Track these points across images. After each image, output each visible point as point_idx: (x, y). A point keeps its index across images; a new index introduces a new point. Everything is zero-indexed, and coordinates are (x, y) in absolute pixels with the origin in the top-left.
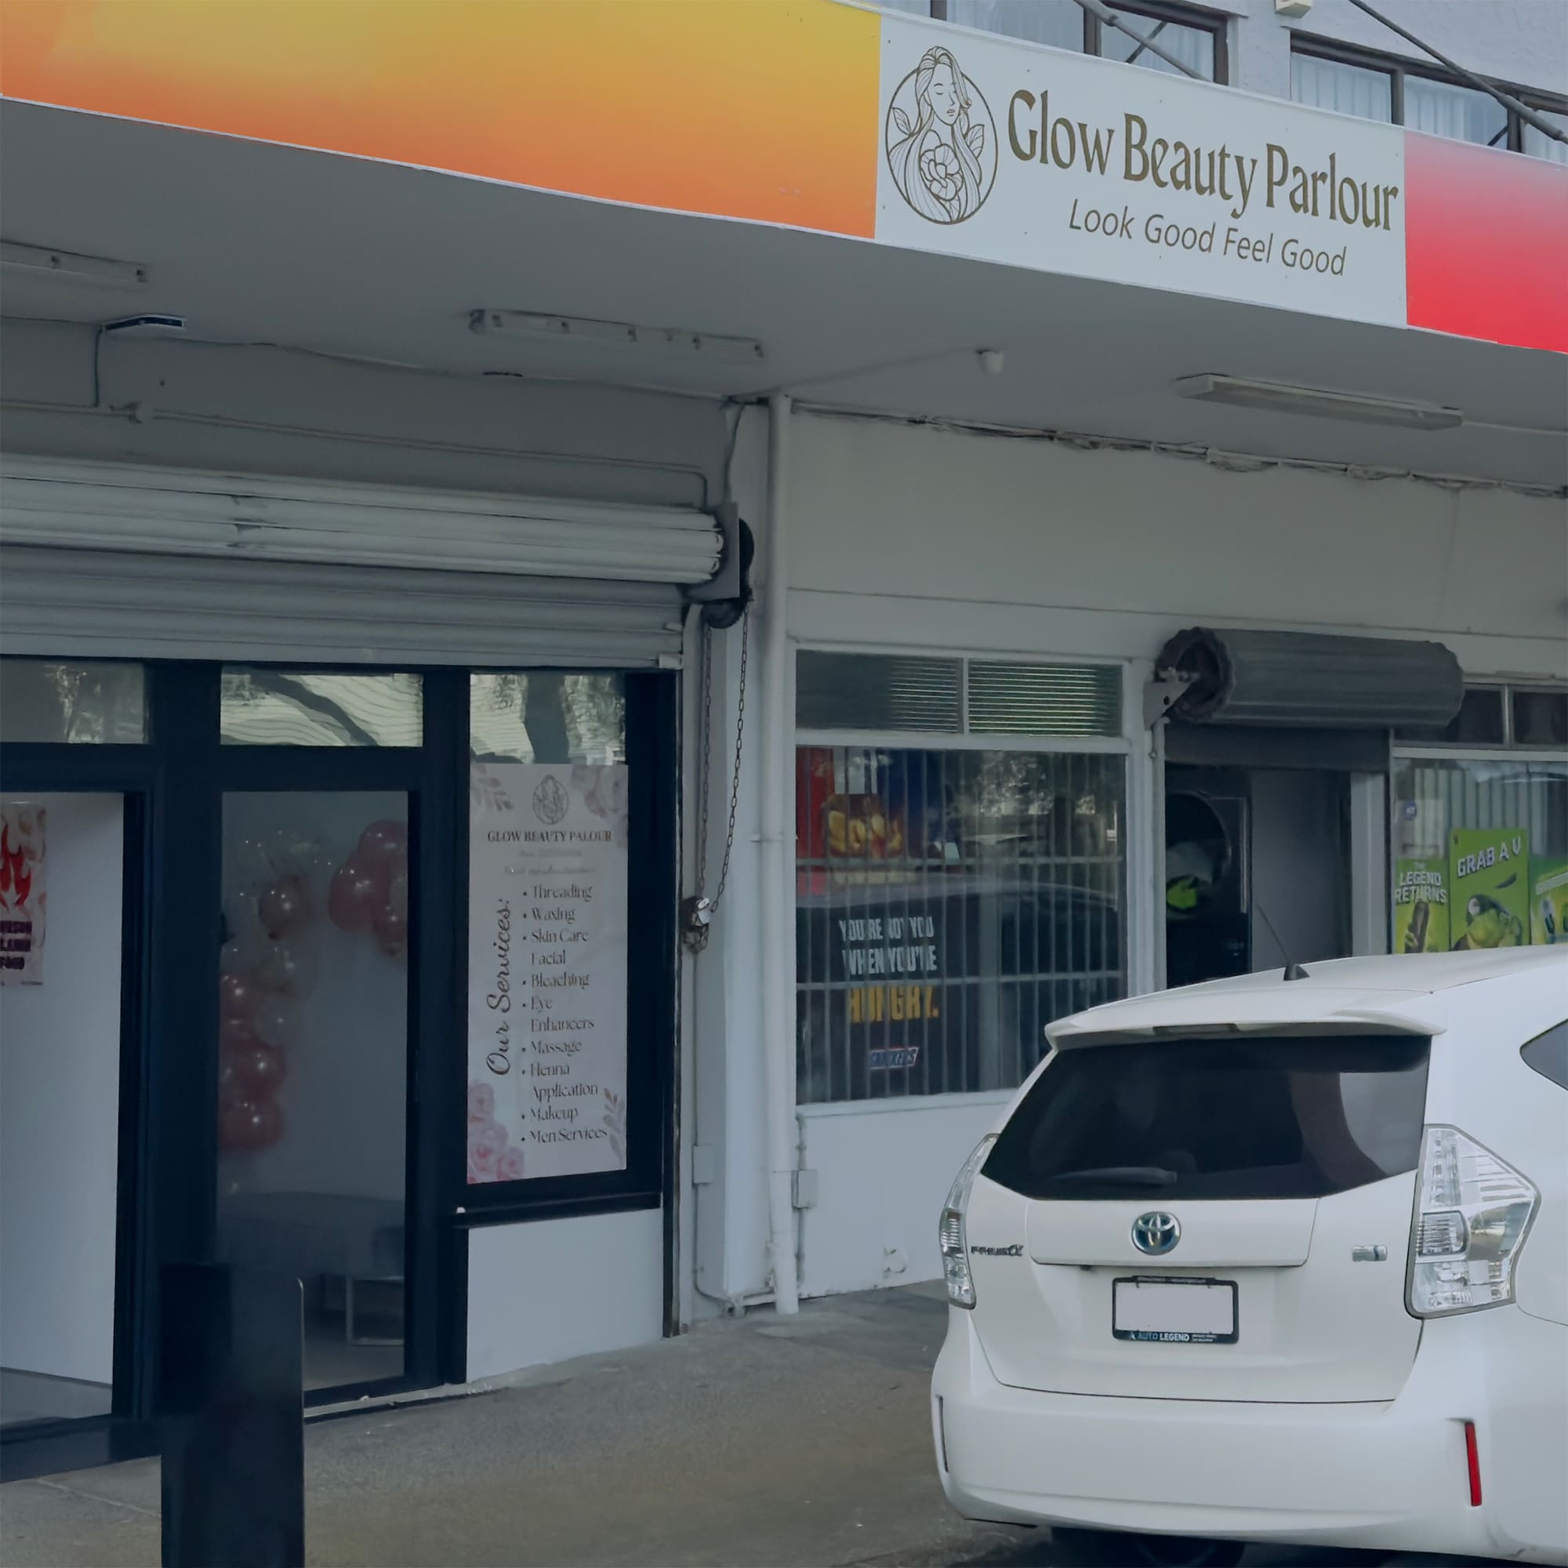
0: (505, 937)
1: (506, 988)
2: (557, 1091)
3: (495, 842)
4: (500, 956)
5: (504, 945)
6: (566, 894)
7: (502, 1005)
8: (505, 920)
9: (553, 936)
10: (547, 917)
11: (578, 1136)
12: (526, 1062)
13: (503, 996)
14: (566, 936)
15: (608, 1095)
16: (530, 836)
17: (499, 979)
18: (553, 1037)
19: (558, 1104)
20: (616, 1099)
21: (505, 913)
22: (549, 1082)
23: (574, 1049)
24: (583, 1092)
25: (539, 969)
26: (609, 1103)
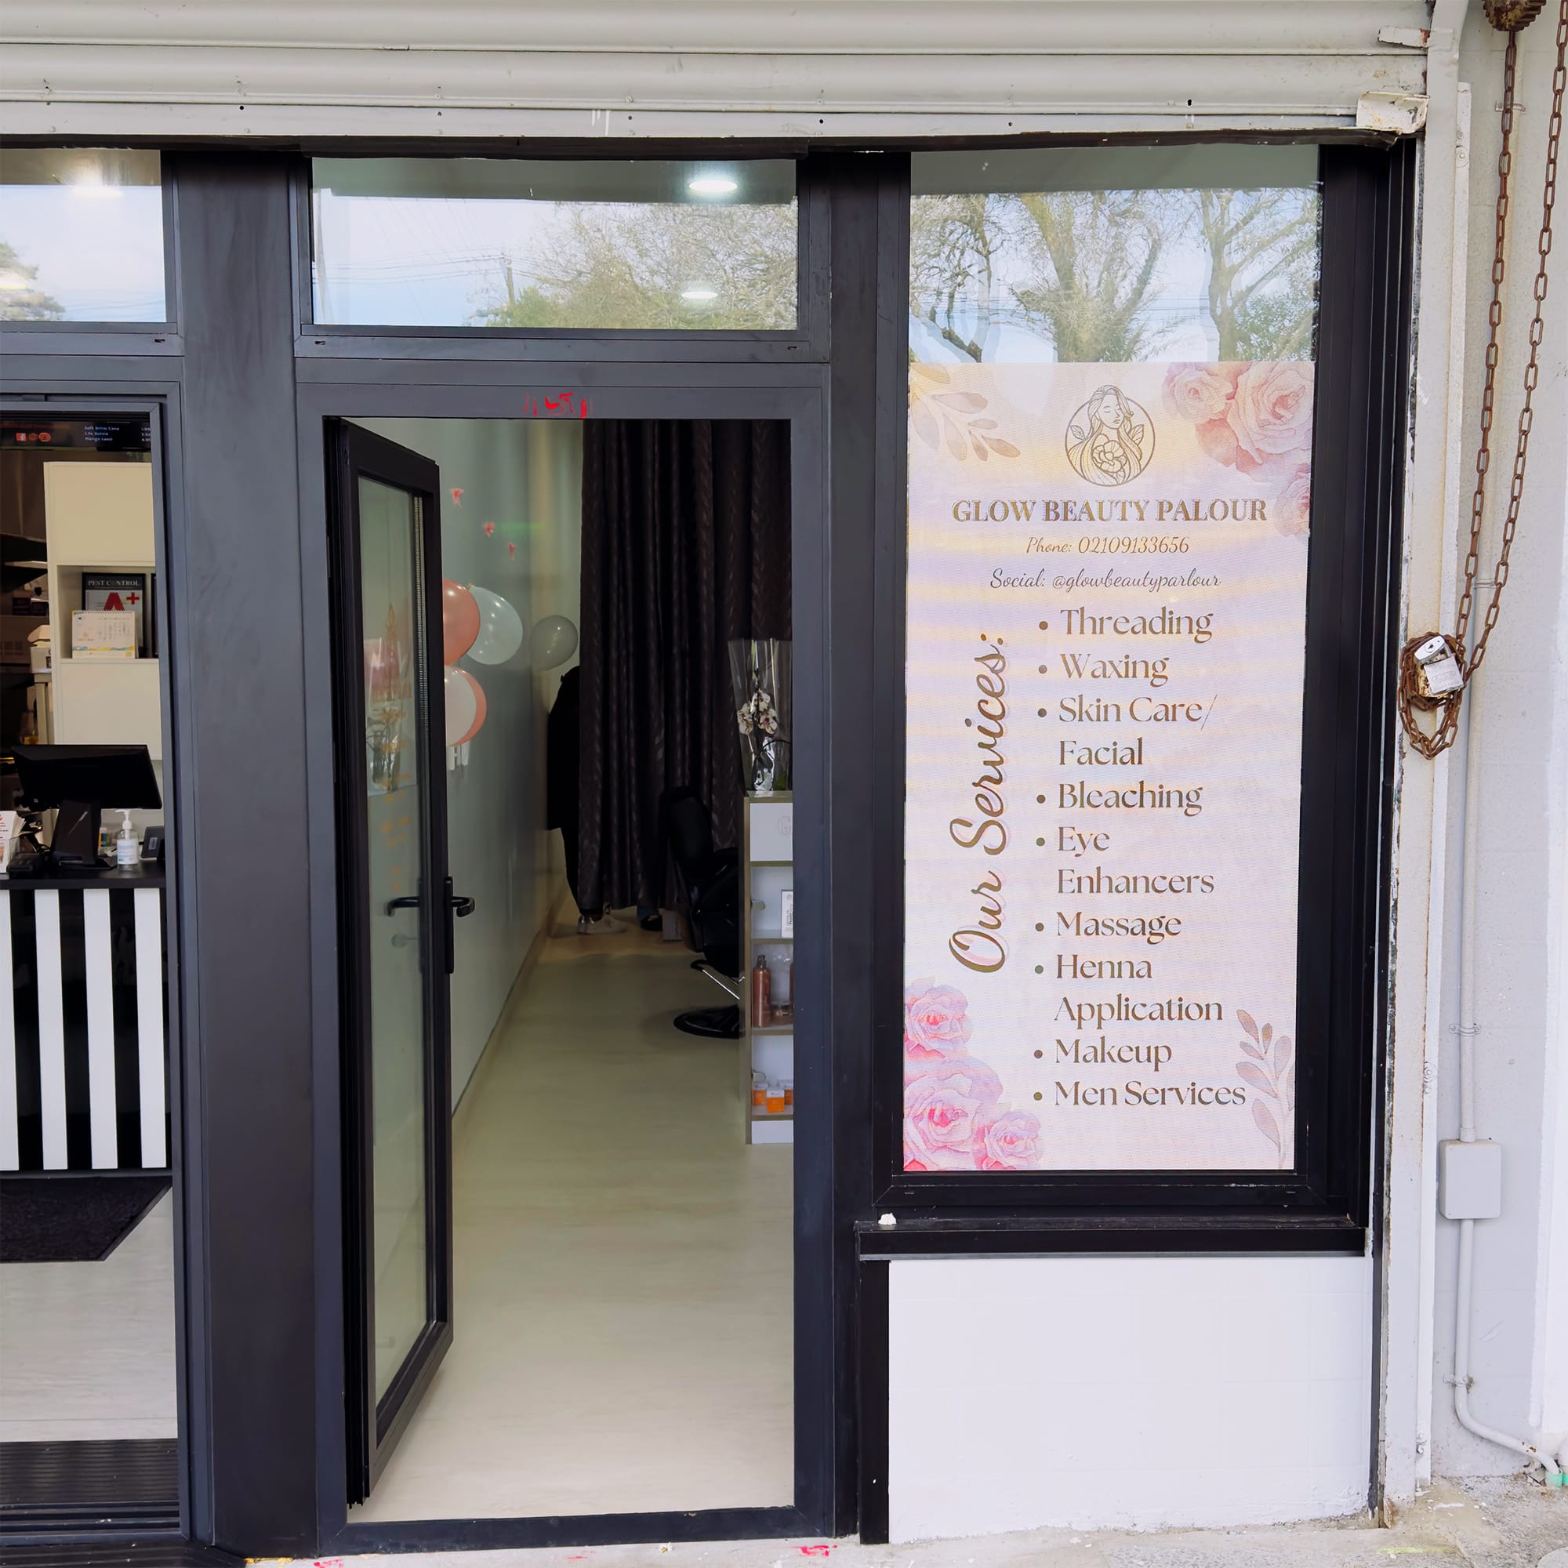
0: (994, 708)
1: (996, 808)
2: (1124, 1010)
3: (971, 523)
4: (981, 745)
5: (993, 726)
6: (1147, 626)
7: (985, 840)
8: (993, 677)
9: (1112, 711)
10: (1098, 672)
11: (1171, 1096)
12: (1046, 950)
13: (987, 824)
14: (1144, 710)
15: (1248, 1023)
16: (1056, 511)
17: (980, 791)
18: (1109, 906)
19: (1118, 1033)
20: (1267, 1030)
21: (994, 661)
22: (1104, 991)
23: (1163, 930)
24: (1184, 1013)
25: (1073, 773)
26: (1252, 1042)
